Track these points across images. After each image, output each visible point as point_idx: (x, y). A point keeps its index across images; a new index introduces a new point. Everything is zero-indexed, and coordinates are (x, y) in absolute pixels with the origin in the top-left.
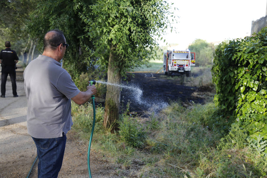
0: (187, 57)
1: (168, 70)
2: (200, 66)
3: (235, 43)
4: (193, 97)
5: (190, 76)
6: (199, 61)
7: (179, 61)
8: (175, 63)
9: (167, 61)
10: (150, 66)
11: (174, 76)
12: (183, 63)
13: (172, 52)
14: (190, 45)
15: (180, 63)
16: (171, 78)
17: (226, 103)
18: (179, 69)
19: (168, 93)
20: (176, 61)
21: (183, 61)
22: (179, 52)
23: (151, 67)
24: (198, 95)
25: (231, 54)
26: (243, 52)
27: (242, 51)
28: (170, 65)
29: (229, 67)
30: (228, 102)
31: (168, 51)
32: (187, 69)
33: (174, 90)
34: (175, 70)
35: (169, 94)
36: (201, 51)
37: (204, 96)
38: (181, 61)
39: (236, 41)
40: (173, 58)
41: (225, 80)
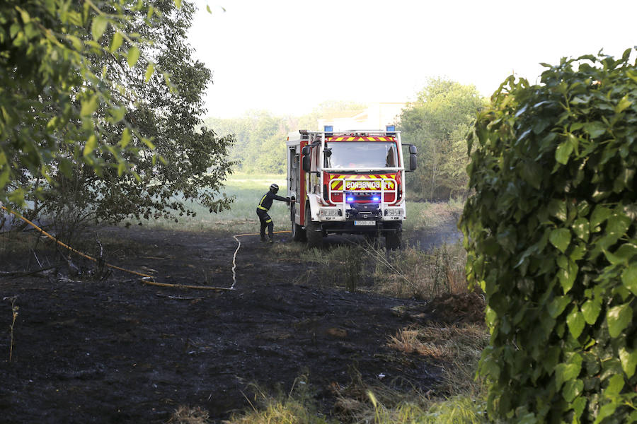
0: (390, 161)
1: (306, 218)
2: (456, 199)
3: (568, 75)
4: (397, 351)
5: (402, 247)
6: (446, 176)
7: (353, 177)
8: (336, 188)
9: (303, 181)
10: (225, 205)
11: (336, 243)
12: (370, 185)
13: (323, 140)
14: (410, 108)
15: (356, 185)
16: (317, 255)
17: (539, 401)
18: (354, 214)
19: (274, 335)
20: (341, 178)
21: (373, 178)
22: (351, 139)
23: (228, 208)
24: (423, 340)
25: (553, 136)
26: (614, 120)
27: (608, 113)
28: (314, 200)
29: (544, 203)
30: (551, 396)
31: (304, 134)
32: (389, 211)
33: (305, 320)
34: (338, 218)
35: (278, 341)
36: (455, 132)
37: (449, 344)
38: (363, 178)
39: (575, 68)
40: (326, 165)
41: (529, 274)
